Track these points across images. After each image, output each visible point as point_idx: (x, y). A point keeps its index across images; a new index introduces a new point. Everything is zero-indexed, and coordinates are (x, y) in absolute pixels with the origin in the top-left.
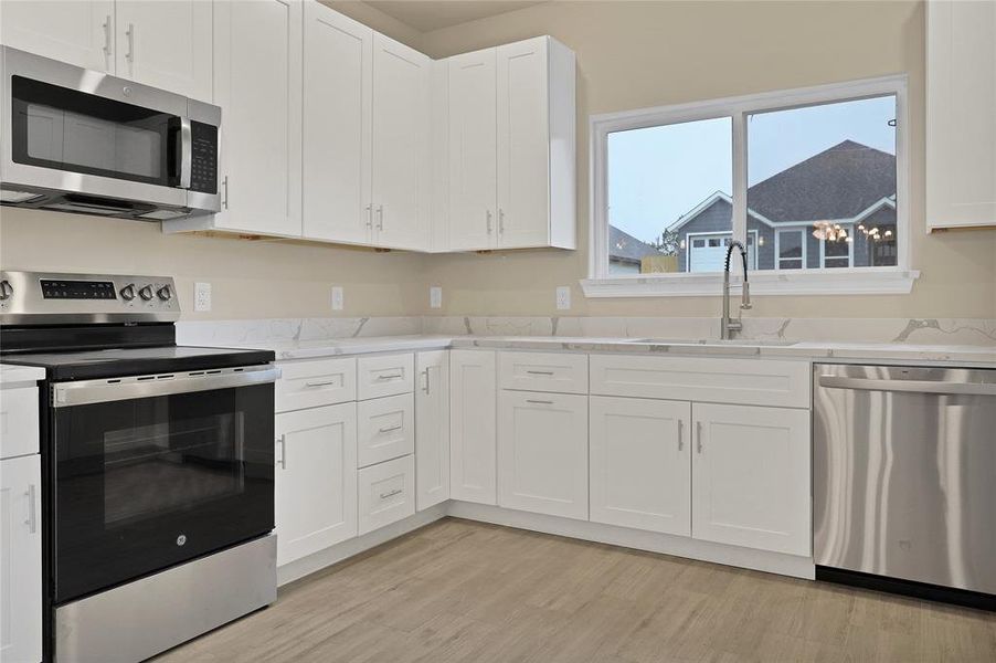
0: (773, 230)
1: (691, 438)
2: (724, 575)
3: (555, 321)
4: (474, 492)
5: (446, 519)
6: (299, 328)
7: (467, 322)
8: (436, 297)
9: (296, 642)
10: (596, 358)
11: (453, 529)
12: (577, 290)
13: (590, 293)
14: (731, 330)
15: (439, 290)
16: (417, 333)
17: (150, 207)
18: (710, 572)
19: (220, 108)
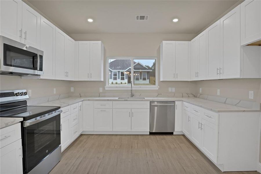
0: (112, 71)
1: (131, 115)
2: (137, 136)
3: (99, 94)
4: (89, 129)
5: (81, 135)
6: (49, 99)
7: (80, 94)
8: (72, 89)
9: (73, 166)
10: (114, 102)
11: (85, 137)
12: (104, 88)
13: (106, 89)
14: (132, 96)
15: (73, 88)
16: (69, 97)
17: (27, 74)
18: (134, 136)
19: (43, 51)
